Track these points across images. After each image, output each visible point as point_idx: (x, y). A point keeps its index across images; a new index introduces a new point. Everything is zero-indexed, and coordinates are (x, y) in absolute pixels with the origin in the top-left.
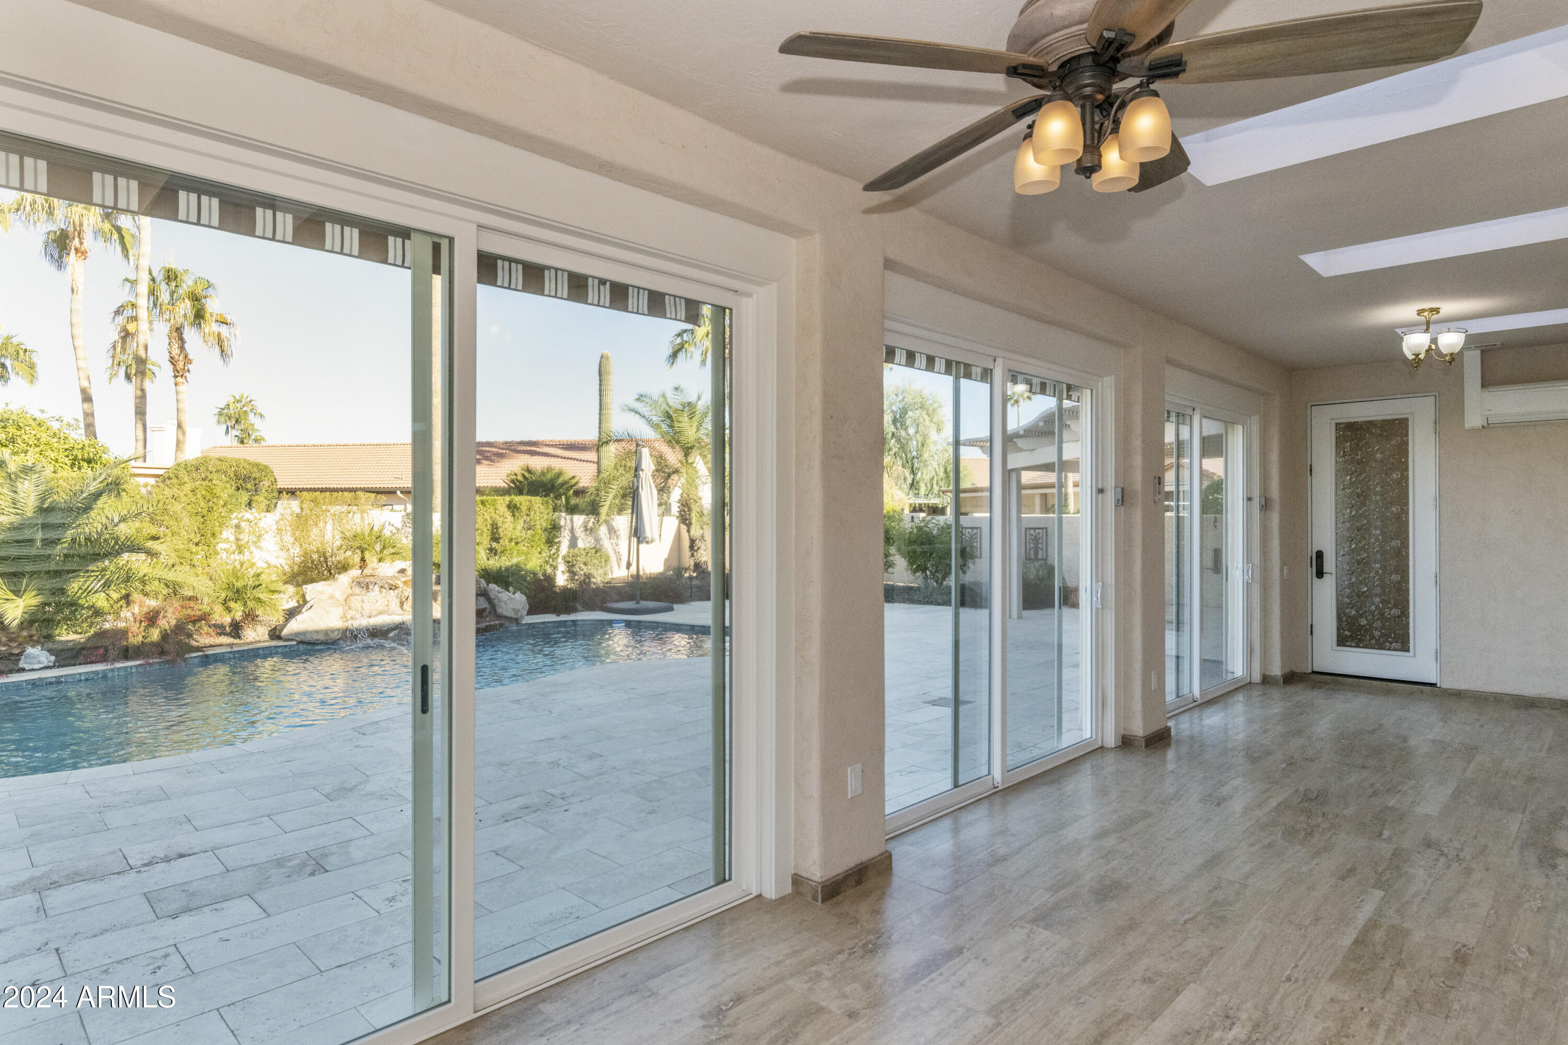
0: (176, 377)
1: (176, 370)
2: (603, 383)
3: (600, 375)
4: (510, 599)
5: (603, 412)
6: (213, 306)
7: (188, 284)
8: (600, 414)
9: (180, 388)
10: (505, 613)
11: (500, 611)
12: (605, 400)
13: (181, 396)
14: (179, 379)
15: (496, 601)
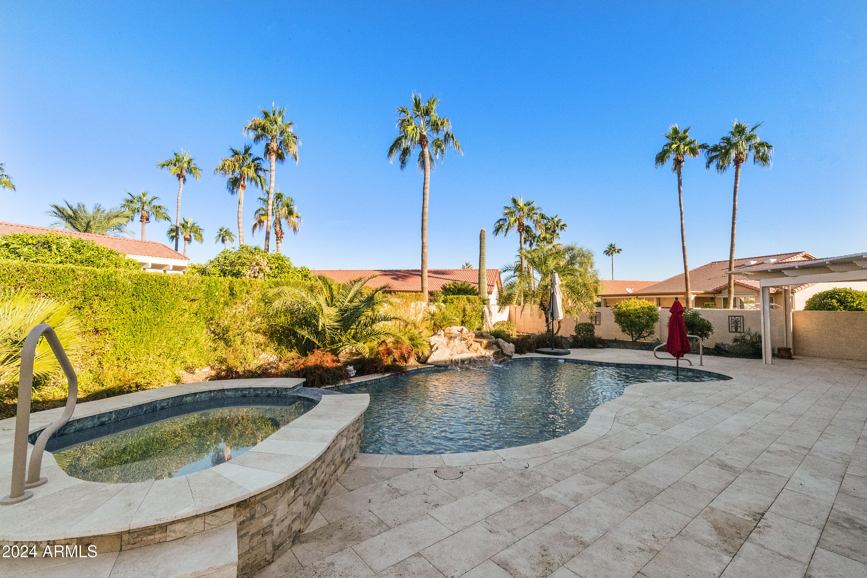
0: (277, 240)
1: (277, 237)
2: (482, 243)
3: (481, 239)
4: (509, 346)
5: (482, 256)
6: (295, 209)
7: (284, 199)
8: (480, 258)
9: (279, 245)
10: (507, 353)
11: (505, 352)
12: (483, 251)
13: (279, 249)
14: (279, 241)
15: (503, 347)
